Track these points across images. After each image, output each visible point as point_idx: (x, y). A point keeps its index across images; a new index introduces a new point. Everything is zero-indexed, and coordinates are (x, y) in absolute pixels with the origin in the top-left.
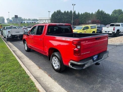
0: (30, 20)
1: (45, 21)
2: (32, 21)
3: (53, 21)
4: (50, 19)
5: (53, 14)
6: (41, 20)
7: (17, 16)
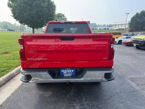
0: (105, 26)
1: (122, 27)
2: (107, 27)
3: (132, 26)
4: (129, 24)
5: (134, 16)
6: (116, 25)
7: (90, 22)
